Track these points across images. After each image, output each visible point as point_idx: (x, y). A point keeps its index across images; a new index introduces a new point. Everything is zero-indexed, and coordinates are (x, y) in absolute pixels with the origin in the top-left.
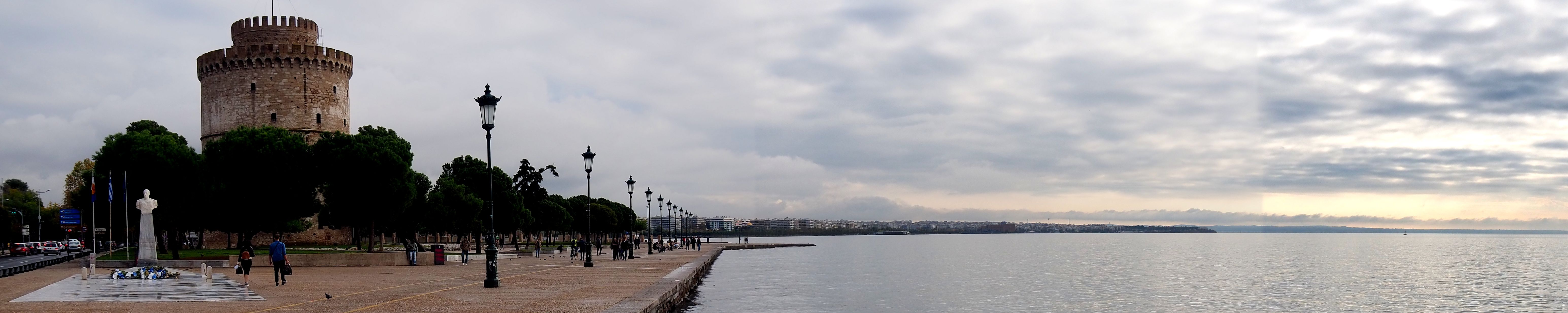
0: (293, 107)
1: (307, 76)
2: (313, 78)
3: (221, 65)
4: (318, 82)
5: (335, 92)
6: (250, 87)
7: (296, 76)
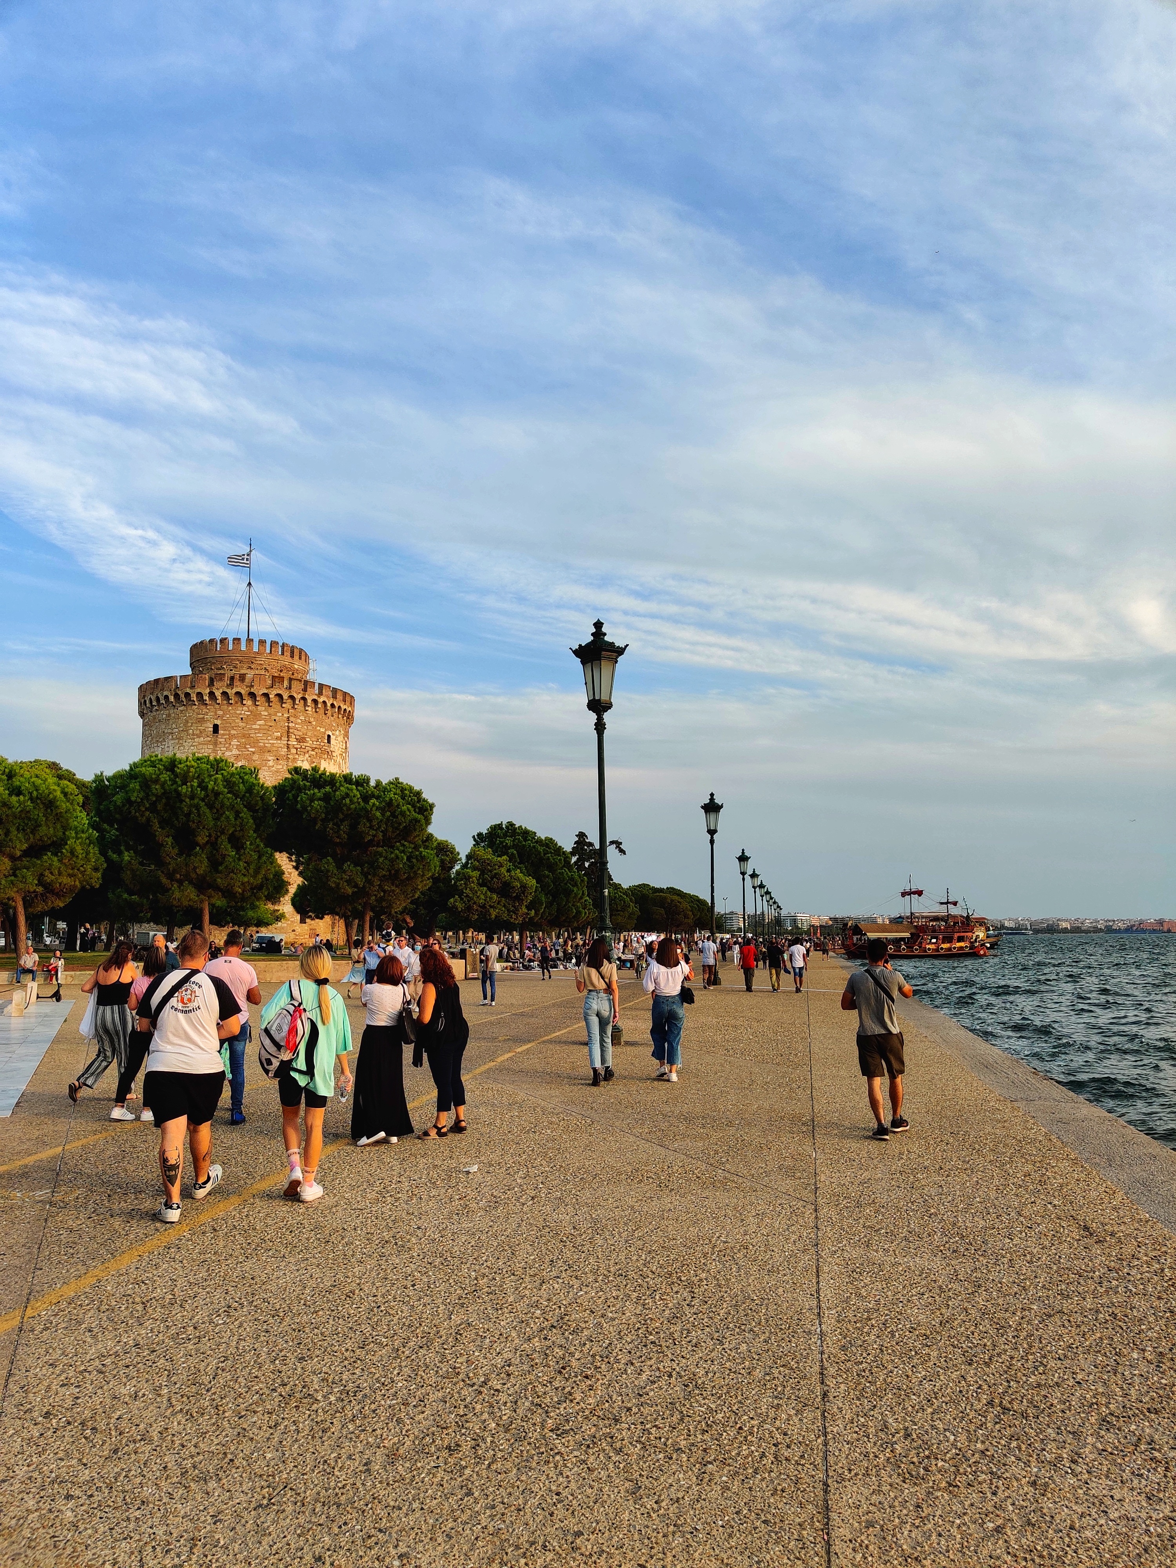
0: (270, 758)
1: (291, 719)
2: (300, 721)
3: (172, 699)
4: (306, 727)
5: (329, 741)
6: (212, 729)
7: (277, 718)
